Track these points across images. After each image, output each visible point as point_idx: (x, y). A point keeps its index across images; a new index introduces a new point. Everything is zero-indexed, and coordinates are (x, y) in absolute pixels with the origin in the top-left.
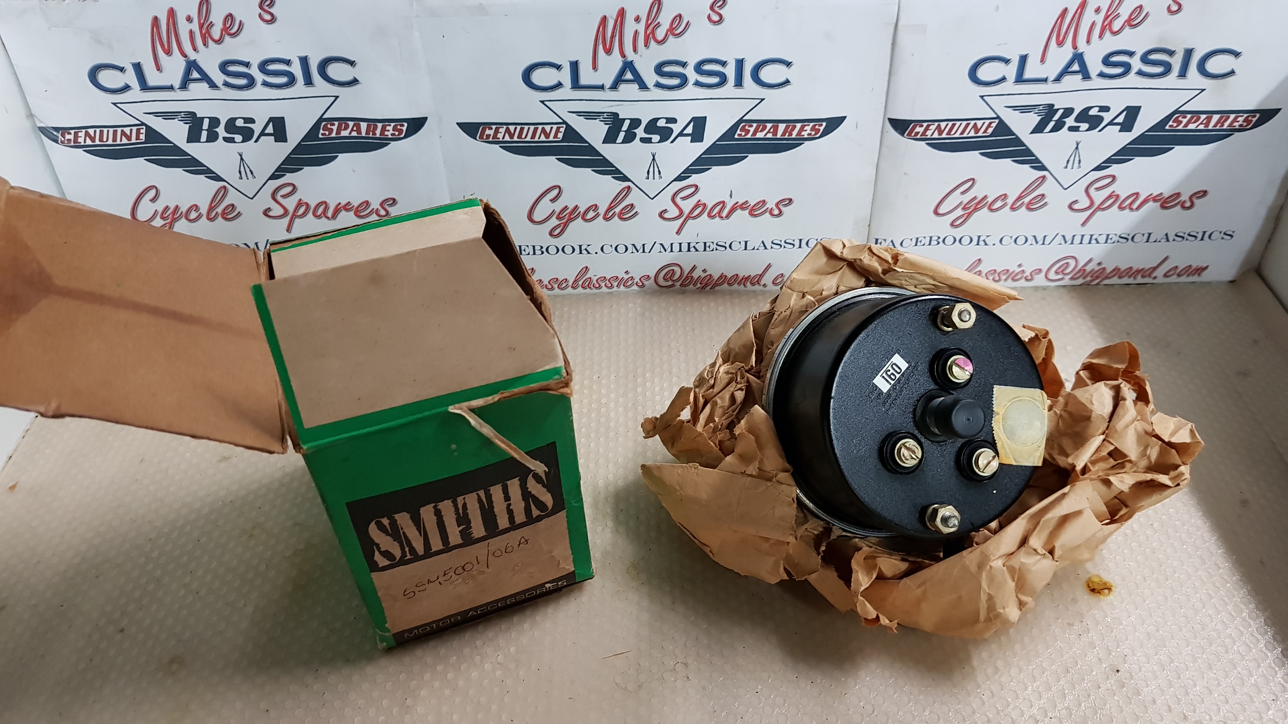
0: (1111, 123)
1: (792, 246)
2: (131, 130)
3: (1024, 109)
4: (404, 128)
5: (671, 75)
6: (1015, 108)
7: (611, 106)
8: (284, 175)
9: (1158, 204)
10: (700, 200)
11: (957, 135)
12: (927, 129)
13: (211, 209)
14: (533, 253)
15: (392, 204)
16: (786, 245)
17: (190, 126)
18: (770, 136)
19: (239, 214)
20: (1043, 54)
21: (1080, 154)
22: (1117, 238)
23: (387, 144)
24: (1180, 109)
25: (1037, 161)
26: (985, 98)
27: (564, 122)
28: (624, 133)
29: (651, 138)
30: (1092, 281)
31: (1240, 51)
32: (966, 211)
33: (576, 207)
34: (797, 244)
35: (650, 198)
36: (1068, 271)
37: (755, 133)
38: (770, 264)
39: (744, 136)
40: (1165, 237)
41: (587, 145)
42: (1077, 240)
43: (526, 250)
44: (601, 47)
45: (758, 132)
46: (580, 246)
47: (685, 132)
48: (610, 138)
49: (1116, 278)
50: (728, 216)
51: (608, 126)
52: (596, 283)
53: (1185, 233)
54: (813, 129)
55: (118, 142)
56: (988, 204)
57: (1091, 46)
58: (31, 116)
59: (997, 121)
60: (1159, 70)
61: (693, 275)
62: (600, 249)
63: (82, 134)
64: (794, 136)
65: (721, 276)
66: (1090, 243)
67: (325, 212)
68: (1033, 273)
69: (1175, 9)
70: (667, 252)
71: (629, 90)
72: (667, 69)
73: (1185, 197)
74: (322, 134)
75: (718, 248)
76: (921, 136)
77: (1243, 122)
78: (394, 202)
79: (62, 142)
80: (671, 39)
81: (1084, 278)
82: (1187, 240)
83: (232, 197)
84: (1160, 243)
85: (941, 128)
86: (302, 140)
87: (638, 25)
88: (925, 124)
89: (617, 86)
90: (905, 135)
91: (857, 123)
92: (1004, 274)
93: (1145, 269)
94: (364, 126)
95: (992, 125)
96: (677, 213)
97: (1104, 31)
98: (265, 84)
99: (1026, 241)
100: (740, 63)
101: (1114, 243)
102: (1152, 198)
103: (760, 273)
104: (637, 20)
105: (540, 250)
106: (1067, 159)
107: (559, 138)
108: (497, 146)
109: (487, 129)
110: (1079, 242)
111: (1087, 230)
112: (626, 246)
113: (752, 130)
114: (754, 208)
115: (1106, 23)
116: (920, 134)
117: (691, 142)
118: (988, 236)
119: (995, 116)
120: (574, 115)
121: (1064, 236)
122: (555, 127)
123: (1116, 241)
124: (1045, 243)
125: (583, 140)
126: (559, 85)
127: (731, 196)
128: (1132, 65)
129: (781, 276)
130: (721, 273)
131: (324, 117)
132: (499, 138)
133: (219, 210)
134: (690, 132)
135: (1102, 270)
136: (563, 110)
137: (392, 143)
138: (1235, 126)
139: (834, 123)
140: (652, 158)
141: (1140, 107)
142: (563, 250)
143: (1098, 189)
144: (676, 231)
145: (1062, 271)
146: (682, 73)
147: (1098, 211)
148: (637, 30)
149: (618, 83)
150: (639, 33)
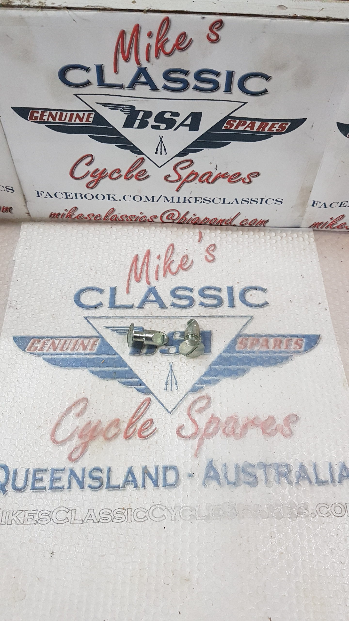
1: (256, 203)
5: (176, 80)
7: (129, 101)
10: (194, 170)
14: (75, 198)
16: (252, 202)
18: (248, 129)
27: (94, 110)
28: (139, 121)
29: (160, 126)
33: (105, 170)
34: (259, 201)
35: (158, 167)
37: (237, 126)
38: (240, 213)
39: (230, 128)
41: (112, 127)
43: (70, 196)
44: (120, 56)
45: (239, 126)
46: (109, 195)
47: (185, 123)
48: (128, 124)
50: (213, 182)
51: (127, 115)
52: (120, 218)
54: (280, 126)
61: (187, 217)
62: (123, 198)
64: (266, 131)
65: (206, 219)
70: (169, 202)
71: (143, 90)
72: (173, 76)
75: (205, 201)
80: (177, 52)
87: (151, 39)
89: (133, 86)
91: (313, 123)
96: (176, 177)
100: (230, 75)
103: (232, 218)
104: (150, 35)
105: (80, 196)
108: (43, 125)
109: (35, 112)
112: (141, 197)
113: (235, 124)
114: (232, 177)
117: (189, 130)
120: (101, 105)
122: (86, 114)
125: (109, 124)
126: (88, 83)
127: (216, 168)
129: (246, 220)
130: (206, 216)
132: (45, 120)
134: (189, 123)
136: (92, 101)
139: (296, 123)
140: (160, 139)
142: (96, 197)
144: (176, 188)
146: (185, 79)
148: (149, 43)
149: (134, 84)
150: (151, 46)
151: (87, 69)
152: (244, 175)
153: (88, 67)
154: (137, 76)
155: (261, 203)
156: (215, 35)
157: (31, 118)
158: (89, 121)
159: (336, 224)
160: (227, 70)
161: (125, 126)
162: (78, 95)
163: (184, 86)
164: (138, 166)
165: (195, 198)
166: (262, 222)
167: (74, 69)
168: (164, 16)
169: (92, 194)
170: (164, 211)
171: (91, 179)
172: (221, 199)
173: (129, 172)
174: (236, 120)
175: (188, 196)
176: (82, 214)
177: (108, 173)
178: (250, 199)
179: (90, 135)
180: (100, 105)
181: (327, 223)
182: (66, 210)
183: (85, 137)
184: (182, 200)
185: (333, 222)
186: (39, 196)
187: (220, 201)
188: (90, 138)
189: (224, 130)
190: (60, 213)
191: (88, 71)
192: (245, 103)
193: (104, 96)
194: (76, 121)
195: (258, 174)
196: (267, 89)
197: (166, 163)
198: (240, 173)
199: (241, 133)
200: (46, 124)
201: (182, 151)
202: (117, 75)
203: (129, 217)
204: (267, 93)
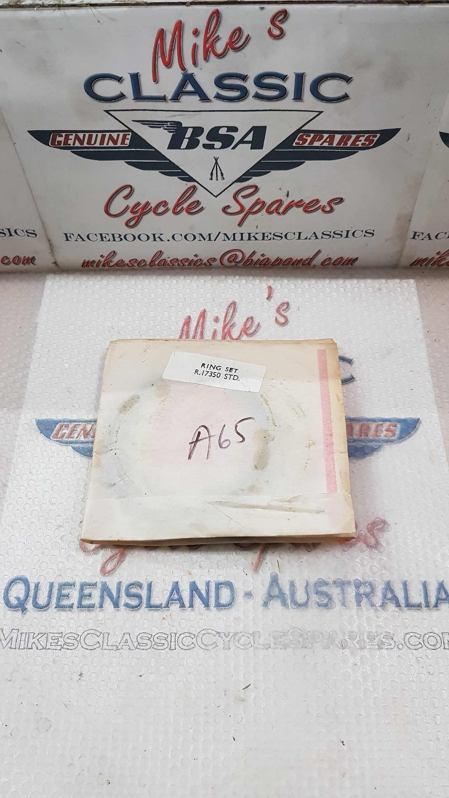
151: (119, 80)
152: (324, 202)
153: (120, 76)
154: (183, 84)
155: (347, 237)
156: (278, 28)
157: (53, 143)
158: (125, 143)
159: (444, 260)
160: (295, 72)
161: (171, 147)
162: (110, 112)
163: (241, 95)
164: (188, 196)
165: (262, 234)
166: (350, 260)
167: (103, 79)
168: (213, 8)
169: (133, 234)
170: (224, 252)
171: (132, 216)
172: (295, 233)
173: (178, 204)
174: (310, 134)
175: (253, 231)
176: (122, 260)
177: (152, 207)
178: (332, 233)
179: (126, 161)
180: (138, 123)
181: (433, 259)
182: (102, 256)
183: (121, 163)
184: (246, 237)
185: (441, 257)
186: (67, 240)
187: (294, 236)
188: (127, 164)
189: (295, 147)
190: (94, 261)
191: (121, 82)
192: (321, 112)
193: (142, 111)
194: (109, 144)
195: (341, 200)
196: (347, 93)
197: (224, 190)
198: (318, 200)
199: (317, 150)
200: (72, 150)
201: (244, 175)
202: (157, 85)
203: (181, 261)
204: (348, 99)
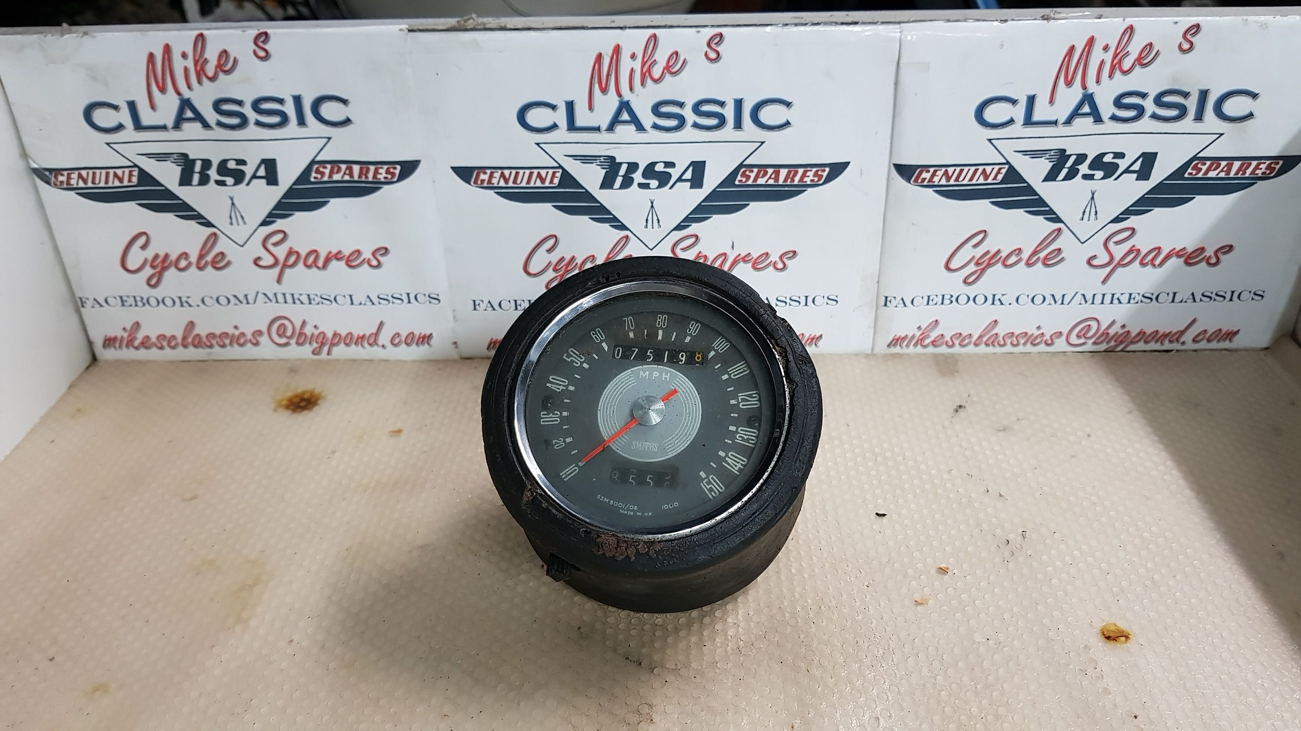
0: (1127, 171)
1: (797, 304)
2: (124, 172)
3: (1035, 154)
4: (397, 172)
5: (668, 116)
6: (1025, 152)
7: (608, 149)
8: (273, 222)
9: (1182, 260)
10: (700, 252)
11: (966, 182)
12: (934, 174)
13: (201, 257)
15: (385, 253)
16: (792, 303)
17: (182, 169)
18: (771, 182)
19: (229, 263)
20: (1050, 96)
21: (1096, 203)
22: (1140, 298)
23: (379, 188)
24: (1199, 155)
25: (1051, 211)
26: (992, 141)
27: (560, 167)
28: (621, 178)
30: (1116, 346)
31: (1257, 93)
32: (978, 266)
33: (573, 258)
34: (802, 301)
35: (649, 249)
36: (1090, 334)
37: (756, 179)
39: (746, 181)
40: (1191, 297)
41: (584, 191)
42: (1098, 299)
45: (758, 177)
47: (684, 177)
48: (607, 184)
49: (1142, 343)
51: (604, 171)
53: (1212, 293)
54: (816, 174)
55: (110, 185)
56: (1002, 259)
57: (1101, 86)
58: (25, 155)
59: (1007, 166)
60: (1173, 113)
63: (75, 176)
64: (796, 182)
66: (1112, 303)
67: (315, 261)
68: (1053, 337)
69: (1186, 48)
71: (625, 132)
72: (664, 109)
73: (1210, 252)
74: (315, 178)
76: (928, 182)
77: (1267, 168)
78: (386, 250)
79: (55, 184)
80: (668, 78)
81: (1108, 343)
82: (1215, 300)
83: (223, 245)
84: (1186, 304)
85: (948, 174)
86: (295, 183)
87: (634, 62)
88: (932, 170)
89: (613, 127)
90: (912, 181)
91: (861, 170)
92: (1023, 337)
93: (1173, 333)
94: (356, 169)
95: (1001, 172)
97: (1113, 70)
98: (258, 124)
99: (1044, 299)
100: (739, 104)
101: (1137, 303)
102: (1175, 253)
104: (633, 58)
106: (1082, 211)
107: (555, 184)
108: (491, 192)
109: (482, 173)
110: (1100, 301)
111: (1109, 289)
113: (753, 175)
114: (757, 261)
115: (1115, 62)
116: (927, 180)
117: (691, 187)
118: (1003, 295)
119: (1004, 161)
120: (570, 159)
121: (1084, 295)
122: (551, 171)
123: (1140, 301)
124: (1064, 303)
125: (580, 186)
126: (554, 126)
127: (733, 247)
128: (1144, 106)
131: (318, 159)
132: (493, 184)
133: (209, 258)
134: (690, 177)
135: (1126, 334)
136: (559, 153)
137: (385, 187)
138: (1257, 174)
139: (837, 169)
140: (650, 205)
141: (1157, 153)
143: (1117, 243)
145: (1084, 335)
146: (680, 114)
147: (1118, 267)
148: (632, 69)
149: (614, 124)
150: (635, 71)
151: (553, 107)
152: (774, 257)
153: (554, 103)
154: (618, 113)
155: (806, 305)
156: (714, 51)
157: (476, 182)
159: (927, 338)
160: (734, 98)
161: (603, 186)
162: (540, 145)
163: (680, 123)
164: (620, 248)
166: (813, 339)
167: (536, 107)
168: (650, 32)
171: (553, 275)
174: (754, 169)
177: (577, 263)
178: (788, 298)
179: (553, 204)
181: (913, 336)
183: (549, 206)
185: (923, 334)
186: (475, 309)
189: (738, 186)
191: (556, 111)
192: (763, 143)
193: (574, 144)
194: (537, 183)
195: (795, 253)
196: (789, 120)
197: (661, 241)
198: (767, 254)
199: (762, 189)
200: (496, 191)
201: (683, 220)
202: (592, 115)
204: (790, 126)
